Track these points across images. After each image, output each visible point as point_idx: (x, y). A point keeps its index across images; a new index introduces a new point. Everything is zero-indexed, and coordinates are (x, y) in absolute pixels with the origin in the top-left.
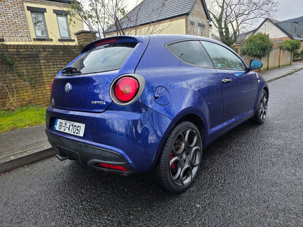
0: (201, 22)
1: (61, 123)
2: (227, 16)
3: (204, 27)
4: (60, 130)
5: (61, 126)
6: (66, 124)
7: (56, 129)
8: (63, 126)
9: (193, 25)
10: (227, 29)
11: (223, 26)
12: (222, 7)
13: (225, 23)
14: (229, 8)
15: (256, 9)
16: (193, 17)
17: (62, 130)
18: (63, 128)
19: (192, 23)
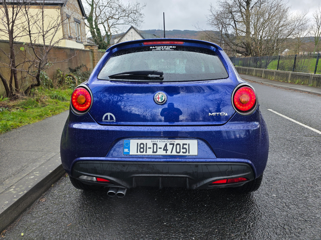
0: (76, 17)
1: (142, 144)
2: (97, 17)
3: (79, 23)
5: (142, 148)
6: (155, 144)
8: (150, 148)
9: (69, 19)
10: (98, 30)
11: (94, 27)
12: (92, 6)
13: (96, 23)
14: (97, 8)
15: (125, 16)
16: (68, 9)
17: (150, 153)
18: (150, 150)
19: (68, 17)
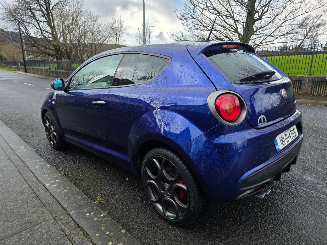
1: (281, 137)
4: (285, 145)
5: (283, 141)
6: (286, 135)
7: (280, 149)
8: (285, 139)
17: (287, 144)
18: (286, 141)
